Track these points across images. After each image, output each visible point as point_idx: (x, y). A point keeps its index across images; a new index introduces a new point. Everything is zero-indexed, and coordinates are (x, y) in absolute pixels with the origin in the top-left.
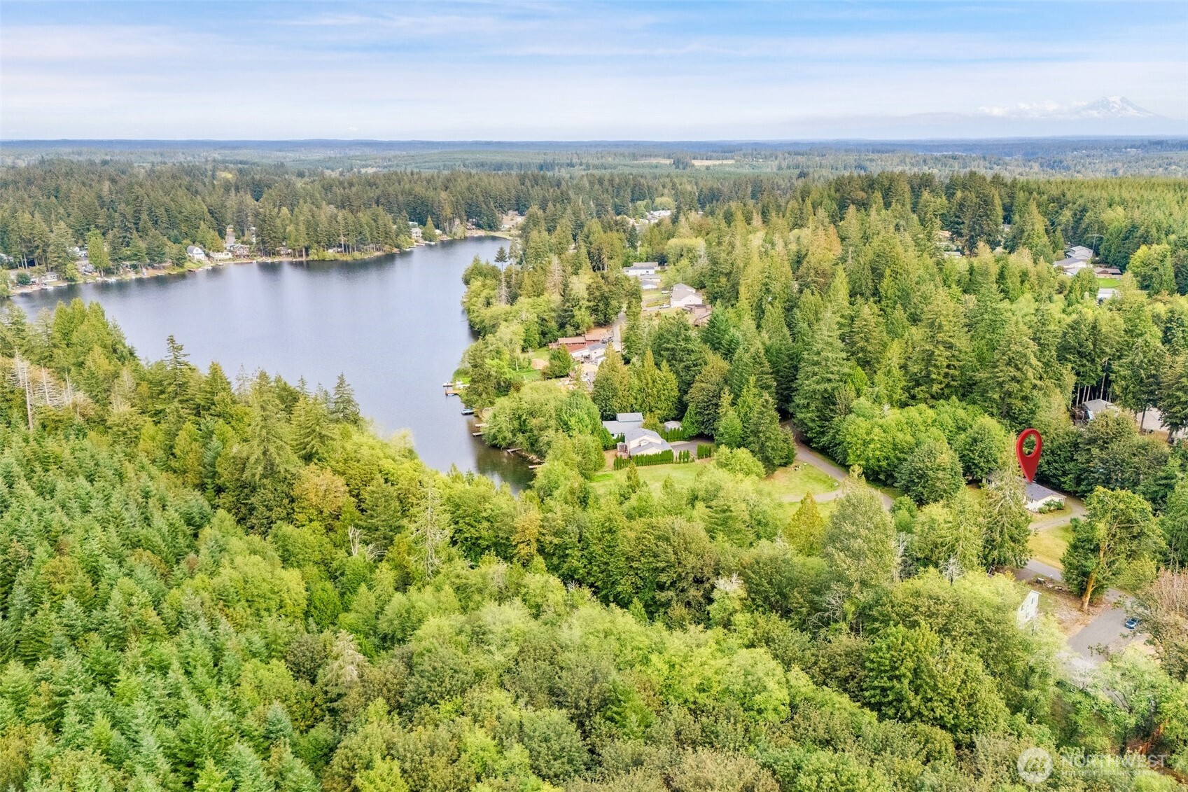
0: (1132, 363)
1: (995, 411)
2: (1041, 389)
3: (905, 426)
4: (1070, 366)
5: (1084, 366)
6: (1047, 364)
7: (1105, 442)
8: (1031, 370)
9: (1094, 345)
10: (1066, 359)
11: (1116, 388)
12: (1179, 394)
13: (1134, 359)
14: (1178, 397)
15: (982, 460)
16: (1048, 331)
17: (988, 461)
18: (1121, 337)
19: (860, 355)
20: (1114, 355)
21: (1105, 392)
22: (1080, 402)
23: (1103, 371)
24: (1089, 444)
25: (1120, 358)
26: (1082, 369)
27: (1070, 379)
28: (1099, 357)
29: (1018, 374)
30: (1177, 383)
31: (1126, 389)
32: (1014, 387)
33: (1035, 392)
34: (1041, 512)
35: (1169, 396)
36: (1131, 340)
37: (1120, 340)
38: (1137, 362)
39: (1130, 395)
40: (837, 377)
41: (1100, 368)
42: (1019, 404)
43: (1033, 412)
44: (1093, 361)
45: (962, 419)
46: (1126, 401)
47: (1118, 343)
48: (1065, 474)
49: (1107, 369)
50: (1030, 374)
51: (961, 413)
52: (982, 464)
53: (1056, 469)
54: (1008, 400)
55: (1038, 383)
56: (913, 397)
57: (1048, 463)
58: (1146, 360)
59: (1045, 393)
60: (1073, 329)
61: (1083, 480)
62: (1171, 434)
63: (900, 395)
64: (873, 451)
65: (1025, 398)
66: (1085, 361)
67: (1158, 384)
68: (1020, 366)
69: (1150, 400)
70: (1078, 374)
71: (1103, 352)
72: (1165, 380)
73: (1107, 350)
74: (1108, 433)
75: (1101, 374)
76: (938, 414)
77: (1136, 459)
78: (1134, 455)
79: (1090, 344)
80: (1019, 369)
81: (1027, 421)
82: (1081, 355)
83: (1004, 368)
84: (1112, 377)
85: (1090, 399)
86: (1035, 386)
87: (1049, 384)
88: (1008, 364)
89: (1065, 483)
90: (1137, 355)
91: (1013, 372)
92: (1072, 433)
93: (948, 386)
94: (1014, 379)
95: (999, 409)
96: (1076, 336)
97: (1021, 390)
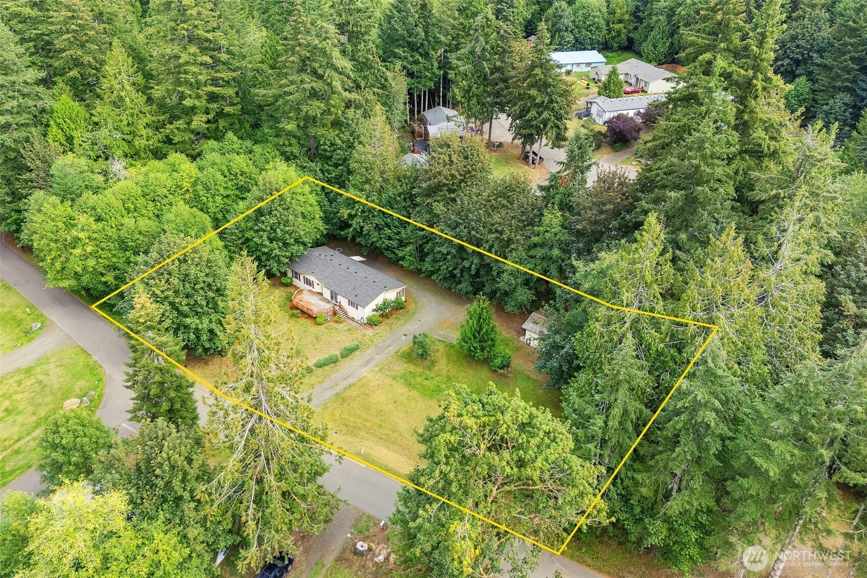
0: (472, 52)
1: (296, 150)
2: (358, 107)
3: (142, 201)
4: (398, 64)
5: (416, 62)
6: (362, 66)
7: (451, 191)
8: (336, 75)
9: (426, 33)
10: (396, 56)
11: (456, 91)
12: (533, 92)
13: (474, 47)
14: (530, 97)
15: (275, 245)
16: (359, 11)
17: (286, 245)
18: (455, 19)
19: (74, 73)
20: (450, 45)
21: (444, 96)
22: (419, 112)
23: (439, 68)
24: (428, 195)
25: (457, 48)
26: (415, 68)
27: (399, 84)
28: (434, 49)
29: (318, 85)
30: (529, 76)
31: (468, 91)
32: (315, 108)
33: (351, 113)
34: (371, 323)
35: (521, 97)
36: (466, 22)
37: (455, 22)
38: (478, 50)
39: (474, 100)
40: (24, 118)
41: (436, 64)
42: (332, 134)
43: (351, 146)
44: (426, 55)
45: (243, 173)
46: (470, 109)
47: (453, 27)
48: (402, 244)
49: (445, 64)
50: (337, 84)
51: (240, 162)
52: (277, 252)
53: (390, 238)
54: (312, 131)
55: (353, 96)
56: (168, 141)
57: (378, 228)
58: (488, 47)
59: (365, 111)
60: (399, 12)
61: (427, 254)
62: (524, 148)
63: (145, 139)
64: (85, 257)
65: (336, 124)
66: (417, 56)
67: (505, 81)
68: (320, 71)
69: (496, 103)
70: (410, 75)
71: (437, 42)
72: (513, 73)
73: (443, 38)
74: (453, 176)
75: (437, 71)
76: (201, 169)
77: (496, 218)
78: (494, 208)
79: (420, 30)
80: (321, 77)
81: (345, 160)
82: (413, 47)
83: (295, 77)
84: (451, 75)
85: (430, 107)
86: (348, 105)
87: (371, 97)
88: (302, 70)
89: (403, 258)
90: (477, 40)
91: (310, 83)
92: (405, 177)
93: (221, 114)
94: (314, 94)
95: (302, 146)
96: (403, 20)
97: (329, 112)
